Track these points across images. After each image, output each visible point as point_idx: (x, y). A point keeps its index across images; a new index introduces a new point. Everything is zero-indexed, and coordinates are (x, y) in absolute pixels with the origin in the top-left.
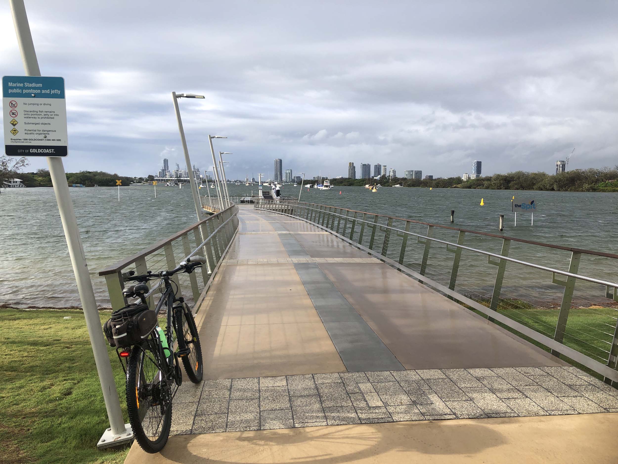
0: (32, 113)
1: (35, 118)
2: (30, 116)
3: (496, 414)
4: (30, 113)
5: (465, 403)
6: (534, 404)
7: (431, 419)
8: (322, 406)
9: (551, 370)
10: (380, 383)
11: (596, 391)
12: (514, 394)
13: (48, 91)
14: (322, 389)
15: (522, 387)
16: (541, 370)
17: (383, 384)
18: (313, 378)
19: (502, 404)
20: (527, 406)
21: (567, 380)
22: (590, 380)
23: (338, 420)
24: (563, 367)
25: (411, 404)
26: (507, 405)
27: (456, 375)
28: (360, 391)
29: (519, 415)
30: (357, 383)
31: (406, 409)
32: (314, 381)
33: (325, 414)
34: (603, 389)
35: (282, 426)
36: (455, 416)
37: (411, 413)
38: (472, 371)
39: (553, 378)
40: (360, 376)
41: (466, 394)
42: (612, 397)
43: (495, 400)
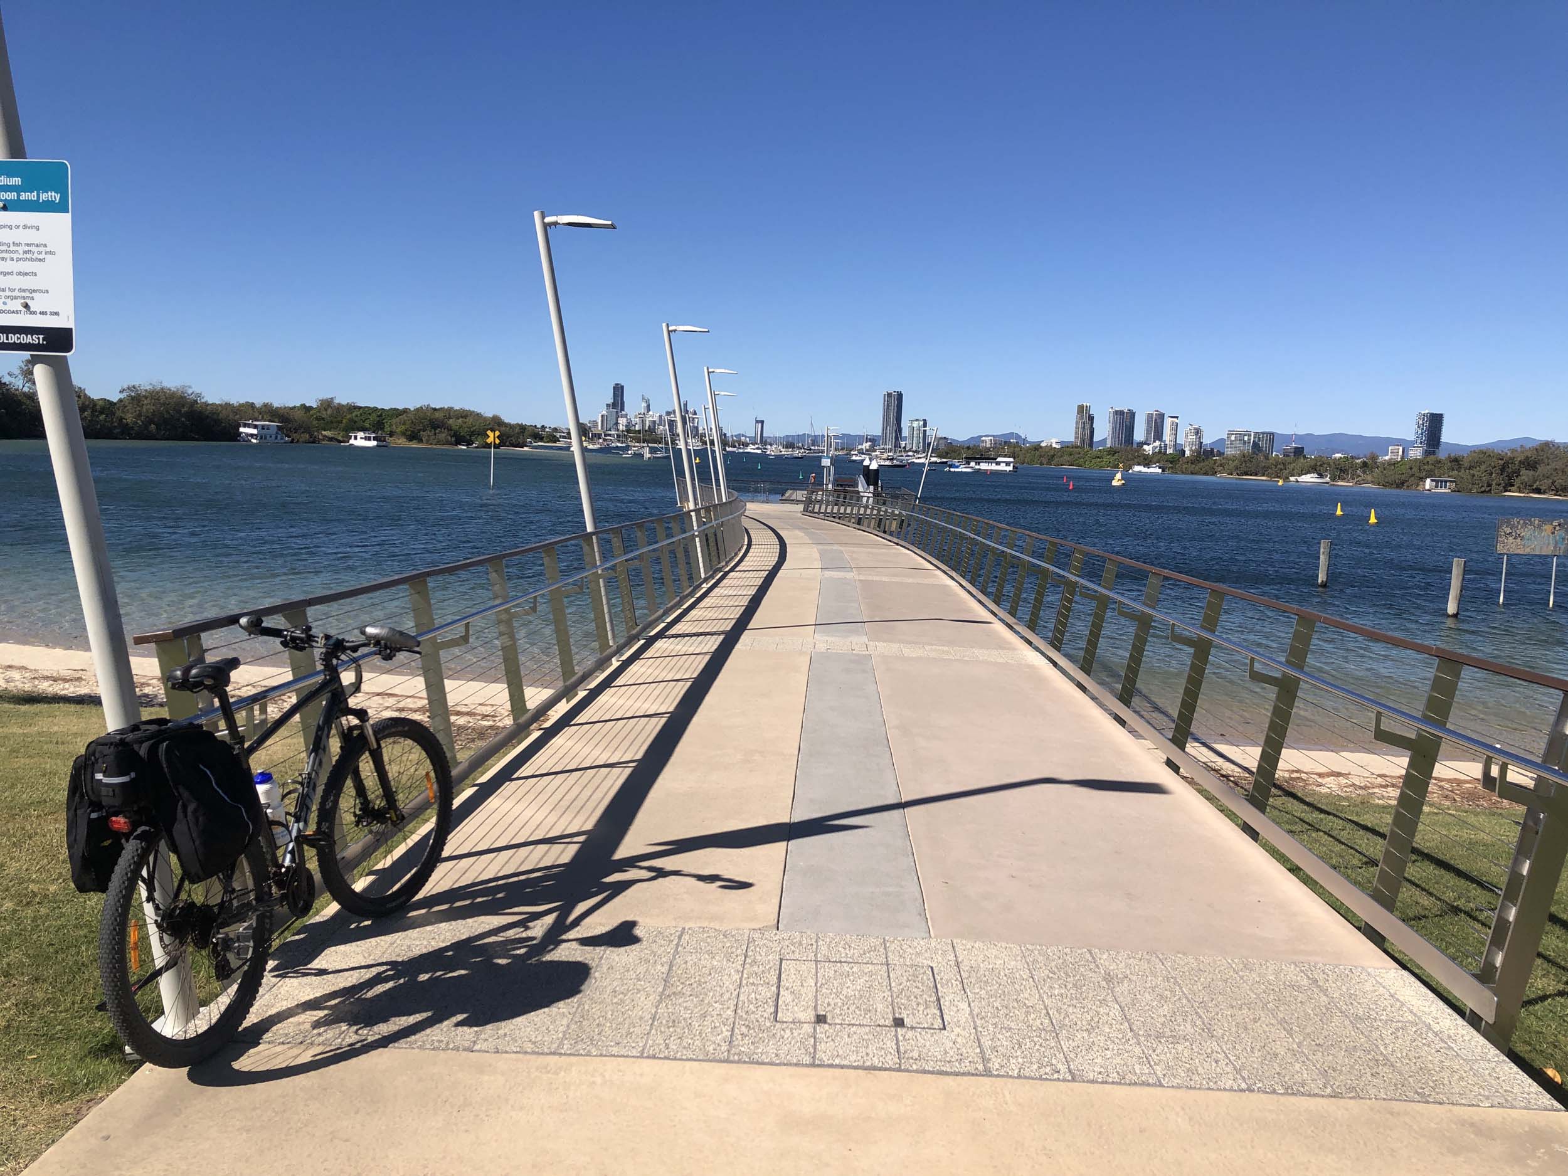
5: (1029, 1037)
6: (1221, 1056)
7: (915, 1067)
8: (657, 1007)
9: (1330, 973)
10: (839, 964)
11: (1424, 1041)
12: (1182, 1027)
13: (33, 196)
14: (684, 965)
15: (1218, 1010)
16: (1302, 971)
17: (846, 967)
18: (680, 938)
19: (1131, 1048)
20: (1197, 1060)
21: (1359, 1003)
22: (1426, 1009)
23: (674, 1047)
24: (1369, 970)
25: (887, 1026)
26: (1143, 1053)
27: (1053, 964)
28: (776, 980)
29: (1160, 1081)
30: (781, 960)
31: (866, 1037)
32: (677, 945)
33: (651, 1030)
34: (1450, 1037)
35: (529, 1047)
36: (981, 1067)
37: (872, 1049)
38: (1105, 957)
39: (1321, 995)
40: (800, 944)
41: (1051, 1013)
42: (1461, 1062)
43: (1120, 1036)
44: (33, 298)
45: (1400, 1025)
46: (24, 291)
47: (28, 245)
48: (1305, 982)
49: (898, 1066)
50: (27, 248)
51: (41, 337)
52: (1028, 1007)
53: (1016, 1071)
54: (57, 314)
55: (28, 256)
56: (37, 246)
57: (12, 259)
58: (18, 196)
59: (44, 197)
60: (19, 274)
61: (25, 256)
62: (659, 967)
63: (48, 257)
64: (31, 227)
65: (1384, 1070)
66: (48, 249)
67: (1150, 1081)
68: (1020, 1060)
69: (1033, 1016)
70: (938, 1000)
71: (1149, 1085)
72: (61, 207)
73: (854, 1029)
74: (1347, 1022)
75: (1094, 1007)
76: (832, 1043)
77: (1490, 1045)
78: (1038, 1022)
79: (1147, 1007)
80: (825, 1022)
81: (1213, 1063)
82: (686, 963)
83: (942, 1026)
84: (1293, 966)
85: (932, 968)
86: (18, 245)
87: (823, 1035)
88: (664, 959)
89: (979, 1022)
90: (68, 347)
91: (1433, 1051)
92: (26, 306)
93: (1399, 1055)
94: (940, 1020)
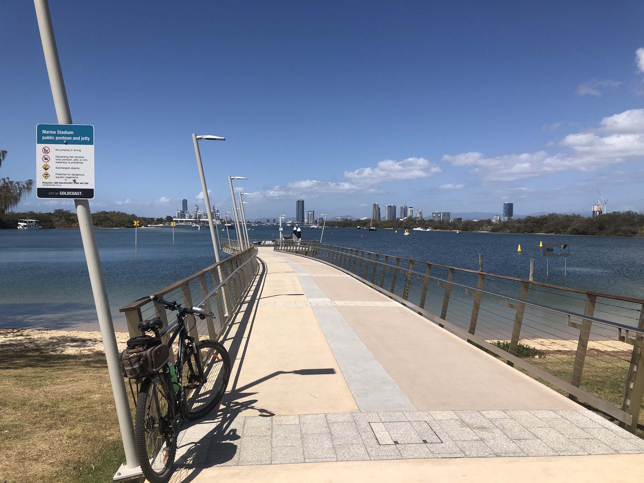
0: (63, 158)
1: (65, 163)
2: (61, 161)
3: (505, 454)
4: (61, 159)
5: (474, 443)
6: (544, 444)
7: (440, 457)
8: (333, 443)
9: (566, 413)
10: (391, 423)
11: (609, 434)
12: (526, 436)
13: (78, 138)
14: (333, 427)
15: (535, 429)
16: (556, 413)
17: (395, 424)
18: (326, 417)
19: (511, 444)
20: (537, 447)
21: (581, 423)
22: (604, 423)
23: (348, 457)
24: (578, 411)
25: (421, 443)
26: (517, 445)
27: (468, 417)
28: (372, 431)
29: (528, 455)
30: (369, 423)
31: (416, 447)
32: (327, 420)
33: (335, 451)
34: (616, 432)
35: (293, 461)
36: (463, 455)
37: (421, 451)
38: (485, 413)
39: (567, 421)
40: (372, 416)
41: (477, 433)
42: (624, 440)
43: (506, 440)
44: (77, 178)
45: (598, 429)
46: (74, 175)
47: (76, 157)
48: (559, 417)
49: (433, 457)
50: (75, 159)
51: (81, 192)
52: (468, 432)
53: (476, 455)
54: (87, 183)
55: (76, 161)
56: (80, 157)
57: (69, 163)
58: (72, 138)
59: (83, 139)
60: (72, 168)
61: (75, 161)
62: (324, 429)
63: (84, 162)
64: (78, 150)
65: (601, 445)
66: (84, 159)
67: (525, 455)
68: (475, 451)
69: (471, 436)
70: (435, 432)
71: (524, 457)
72: (91, 143)
73: (410, 445)
74: (581, 430)
75: (491, 431)
76: (405, 451)
77: (631, 434)
78: (474, 438)
79: (509, 430)
80: (398, 443)
81: (543, 447)
82: (334, 426)
83: (441, 442)
84: (552, 412)
85: (426, 421)
86: (72, 157)
87: (400, 448)
88: (325, 426)
89: (453, 439)
90: (92, 196)
91: (614, 437)
92: (74, 181)
93: (603, 439)
94: (439, 440)
